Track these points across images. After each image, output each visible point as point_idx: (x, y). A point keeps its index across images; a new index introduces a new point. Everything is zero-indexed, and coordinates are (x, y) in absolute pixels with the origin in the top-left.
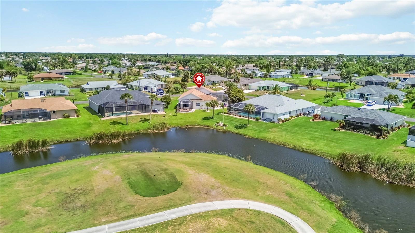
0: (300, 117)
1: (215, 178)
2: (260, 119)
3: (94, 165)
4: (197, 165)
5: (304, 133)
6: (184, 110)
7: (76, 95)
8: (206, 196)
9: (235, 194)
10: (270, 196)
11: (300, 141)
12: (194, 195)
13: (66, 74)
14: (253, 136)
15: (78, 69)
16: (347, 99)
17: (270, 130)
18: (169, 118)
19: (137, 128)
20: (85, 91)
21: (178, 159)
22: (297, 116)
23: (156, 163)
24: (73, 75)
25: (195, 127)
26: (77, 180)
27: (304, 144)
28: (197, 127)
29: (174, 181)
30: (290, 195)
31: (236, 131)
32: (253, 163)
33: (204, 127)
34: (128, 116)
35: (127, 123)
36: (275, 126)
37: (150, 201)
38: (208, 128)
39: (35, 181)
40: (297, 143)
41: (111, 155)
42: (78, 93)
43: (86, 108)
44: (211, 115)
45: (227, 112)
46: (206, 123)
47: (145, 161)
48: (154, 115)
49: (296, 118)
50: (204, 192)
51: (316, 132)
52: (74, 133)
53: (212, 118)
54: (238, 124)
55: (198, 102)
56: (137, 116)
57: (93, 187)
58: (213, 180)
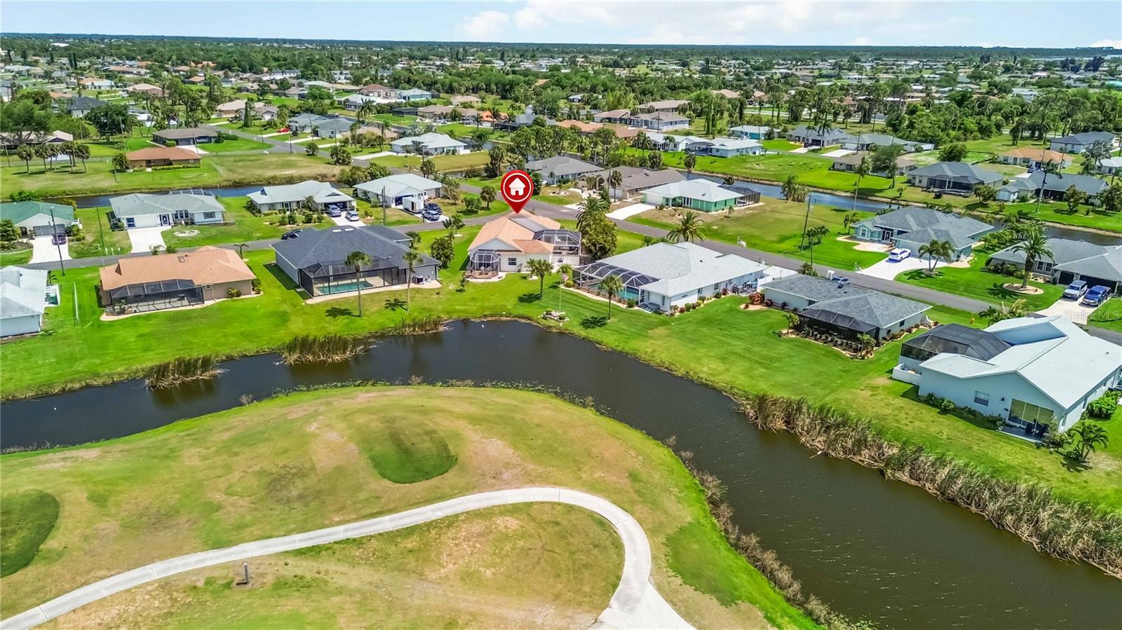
0: (723, 296)
1: (515, 447)
2: (637, 303)
3: (309, 418)
4: (489, 422)
5: (715, 341)
6: (481, 274)
7: (240, 223)
8: (494, 481)
9: (541, 477)
10: (599, 480)
11: (699, 359)
12: (475, 479)
13: (200, 141)
14: (613, 346)
15: (224, 116)
16: (855, 238)
17: (650, 331)
18: (448, 297)
19: (380, 324)
20: (259, 212)
21: (456, 409)
22: (717, 296)
23: (416, 418)
24: (217, 142)
25: (502, 318)
26: (286, 451)
27: (705, 369)
28: (505, 319)
29: (444, 454)
30: (634, 477)
31: (582, 332)
32: (597, 411)
33: (519, 320)
34: (362, 292)
35: (360, 312)
36: (664, 323)
37: (404, 490)
38: (528, 322)
39: (214, 448)
40: (693, 365)
41: (335, 391)
42: (244, 216)
43: (268, 267)
44: (535, 289)
45: (572, 283)
46: (526, 309)
47: (397, 414)
48: (417, 291)
49: (713, 299)
50: (491, 474)
51: (739, 338)
52: (256, 337)
53: (538, 297)
54: (588, 315)
55: (512, 255)
56: (380, 293)
57: (314, 464)
58: (511, 451)
